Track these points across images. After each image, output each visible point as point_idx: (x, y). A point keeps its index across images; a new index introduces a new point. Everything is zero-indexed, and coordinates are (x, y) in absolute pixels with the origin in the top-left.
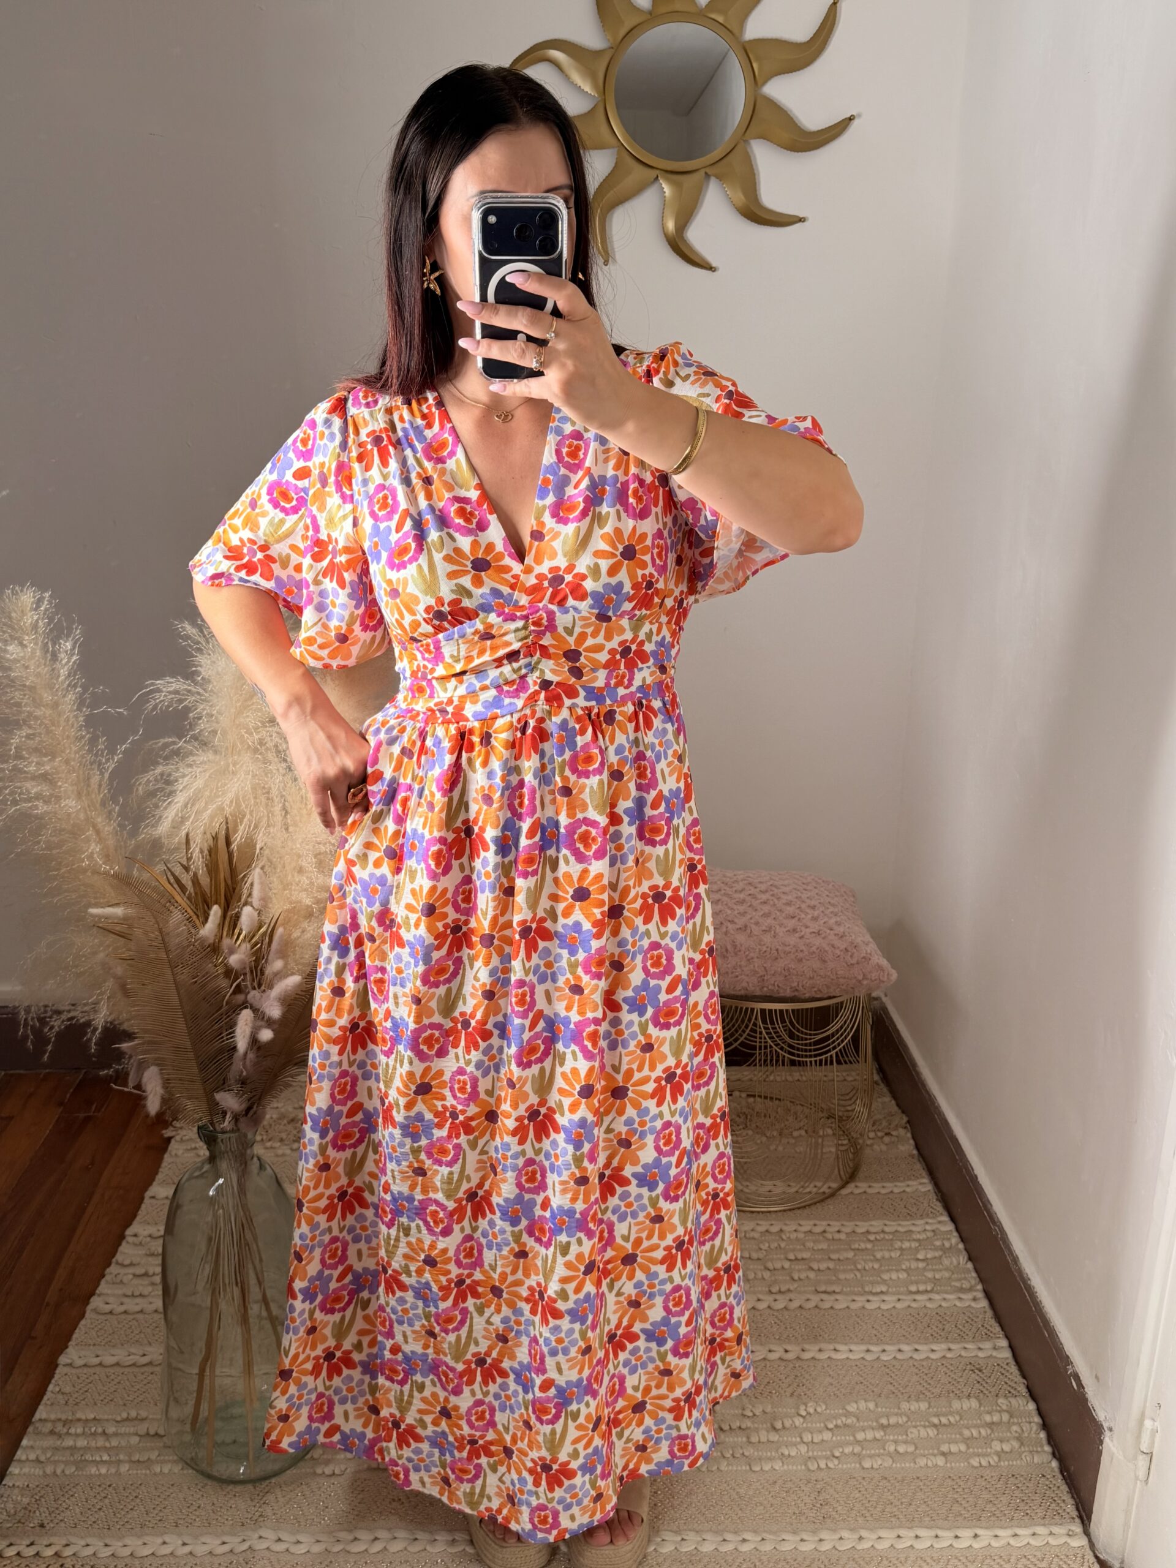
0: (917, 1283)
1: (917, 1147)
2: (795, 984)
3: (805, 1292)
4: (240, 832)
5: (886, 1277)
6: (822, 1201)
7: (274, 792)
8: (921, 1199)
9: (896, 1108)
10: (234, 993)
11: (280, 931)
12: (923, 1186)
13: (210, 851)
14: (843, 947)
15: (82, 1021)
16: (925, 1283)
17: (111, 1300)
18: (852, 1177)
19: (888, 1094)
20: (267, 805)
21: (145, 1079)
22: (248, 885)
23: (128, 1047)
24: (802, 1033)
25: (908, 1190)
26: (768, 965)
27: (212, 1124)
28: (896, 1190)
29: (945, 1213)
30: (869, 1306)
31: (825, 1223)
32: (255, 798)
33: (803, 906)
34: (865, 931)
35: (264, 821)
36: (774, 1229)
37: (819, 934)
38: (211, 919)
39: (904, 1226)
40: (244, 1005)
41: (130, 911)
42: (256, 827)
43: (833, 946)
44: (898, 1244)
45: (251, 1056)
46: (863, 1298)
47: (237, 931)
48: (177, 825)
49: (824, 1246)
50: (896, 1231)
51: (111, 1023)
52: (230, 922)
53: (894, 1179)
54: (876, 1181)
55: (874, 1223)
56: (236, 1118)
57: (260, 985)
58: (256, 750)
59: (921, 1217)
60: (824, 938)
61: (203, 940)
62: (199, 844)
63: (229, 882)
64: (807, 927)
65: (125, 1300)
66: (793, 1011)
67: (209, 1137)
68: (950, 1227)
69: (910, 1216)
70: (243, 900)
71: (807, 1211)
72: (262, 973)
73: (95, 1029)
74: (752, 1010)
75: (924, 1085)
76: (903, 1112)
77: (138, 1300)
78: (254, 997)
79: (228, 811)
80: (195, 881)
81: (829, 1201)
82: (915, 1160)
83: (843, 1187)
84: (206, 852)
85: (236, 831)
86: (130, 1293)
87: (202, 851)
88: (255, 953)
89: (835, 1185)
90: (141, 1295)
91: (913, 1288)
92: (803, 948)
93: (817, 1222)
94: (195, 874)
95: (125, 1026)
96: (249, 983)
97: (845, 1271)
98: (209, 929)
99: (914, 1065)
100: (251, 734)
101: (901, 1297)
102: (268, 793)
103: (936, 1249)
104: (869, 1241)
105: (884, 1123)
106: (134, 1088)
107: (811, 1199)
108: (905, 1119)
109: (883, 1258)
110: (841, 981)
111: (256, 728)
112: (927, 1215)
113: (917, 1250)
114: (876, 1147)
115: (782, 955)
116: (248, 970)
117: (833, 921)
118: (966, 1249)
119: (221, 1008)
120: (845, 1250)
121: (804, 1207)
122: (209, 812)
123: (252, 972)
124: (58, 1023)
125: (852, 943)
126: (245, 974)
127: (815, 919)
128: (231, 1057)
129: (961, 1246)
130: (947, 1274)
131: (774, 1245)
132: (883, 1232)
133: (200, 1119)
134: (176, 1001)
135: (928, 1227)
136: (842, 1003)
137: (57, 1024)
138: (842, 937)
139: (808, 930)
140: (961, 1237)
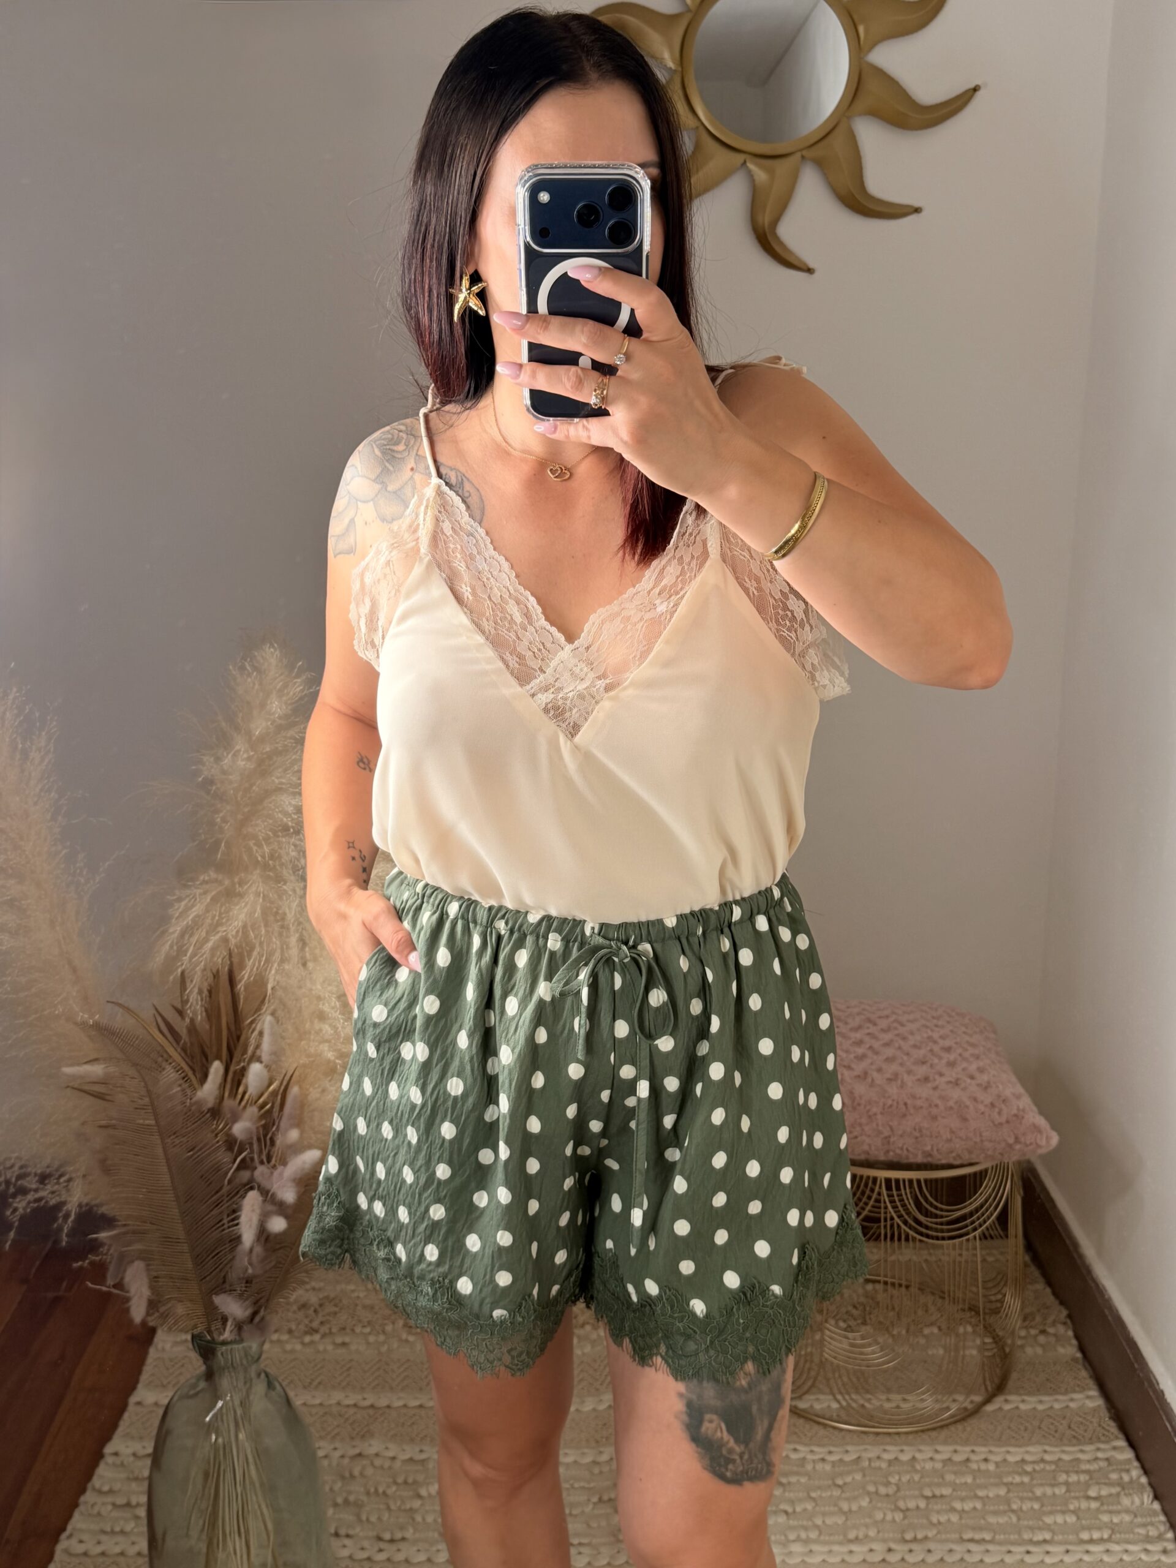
0: (1089, 1528)
1: (1082, 1349)
2: (928, 1148)
3: (947, 1541)
4: (248, 969)
5: (1049, 1520)
6: (963, 1419)
7: (290, 917)
8: (1089, 1418)
9: (1052, 1298)
10: (238, 1169)
11: (294, 1090)
12: (1090, 1400)
13: (210, 992)
14: (988, 1101)
15: (52, 1202)
16: (1099, 1529)
17: (85, 1537)
18: (1000, 1388)
19: (1041, 1280)
20: (281, 934)
21: (127, 1279)
22: (256, 1033)
23: (107, 1237)
24: (936, 1208)
25: (1072, 1405)
26: (894, 1123)
27: (209, 1332)
28: (1057, 1406)
29: (1121, 1436)
30: (1028, 1559)
31: (968, 1449)
32: (266, 925)
33: (936, 1048)
34: (1014, 1079)
35: (277, 956)
36: (905, 1457)
37: (956, 1083)
38: (210, 1077)
39: (1068, 1453)
40: (249, 1186)
41: (112, 1069)
42: (267, 961)
43: (975, 1100)
44: (1063, 1477)
45: (258, 1250)
46: (1022, 1549)
47: (241, 1090)
48: (172, 961)
49: (969, 1480)
50: (1060, 1459)
51: (87, 1204)
52: (235, 1079)
53: (1054, 1391)
54: (1030, 1394)
55: (1031, 1449)
56: (239, 1327)
57: (269, 1161)
58: (266, 867)
59: (1091, 1441)
60: (964, 1089)
61: (199, 1103)
62: (196, 984)
63: (233, 1028)
64: (941, 1075)
65: (103, 1538)
66: (926, 1181)
67: (206, 1349)
68: (1129, 1454)
69: (1077, 1440)
70: (250, 1052)
71: (945, 1433)
72: (273, 1142)
73: (67, 1216)
74: (875, 1179)
75: (1089, 1271)
76: (1062, 1303)
77: (120, 1539)
78: (262, 1174)
79: (233, 941)
80: (192, 1029)
81: (973, 1421)
82: (1080, 1367)
83: (988, 1400)
84: (206, 993)
85: (242, 966)
86: (108, 1529)
87: (200, 992)
88: (262, 1117)
89: (978, 1399)
90: (122, 1532)
91: (1085, 1536)
92: (939, 1102)
93: (959, 1448)
94: (192, 1020)
95: (104, 1210)
96: (256, 1157)
97: (995, 1513)
98: (208, 1091)
99: (1076, 1245)
100: (260, 846)
101: (1070, 1547)
102: (283, 919)
103: (1111, 1484)
104: (1026, 1473)
105: (1038, 1319)
106: (114, 1286)
107: (952, 1416)
108: (1065, 1313)
109: (1044, 1495)
110: (987, 1145)
111: (267, 839)
112: (1099, 1440)
113: (1087, 1486)
114: (1029, 1350)
115: (912, 1111)
116: (255, 1139)
117: (973, 1067)
118: (1150, 1484)
119: (221, 1188)
120: (996, 1485)
121: (942, 1427)
122: (210, 945)
123: (259, 1140)
124: (24, 1204)
125: (999, 1096)
126: (251, 1144)
127: (951, 1064)
128: (233, 1249)
129: (1144, 1480)
130: (1127, 1518)
131: (905, 1478)
132: (1042, 1461)
133: (195, 1327)
134: (166, 1180)
135: (1100, 1455)
136: (986, 1171)
137: (22, 1204)
138: (986, 1087)
139: (944, 1079)
140: (1143, 1467)
